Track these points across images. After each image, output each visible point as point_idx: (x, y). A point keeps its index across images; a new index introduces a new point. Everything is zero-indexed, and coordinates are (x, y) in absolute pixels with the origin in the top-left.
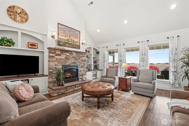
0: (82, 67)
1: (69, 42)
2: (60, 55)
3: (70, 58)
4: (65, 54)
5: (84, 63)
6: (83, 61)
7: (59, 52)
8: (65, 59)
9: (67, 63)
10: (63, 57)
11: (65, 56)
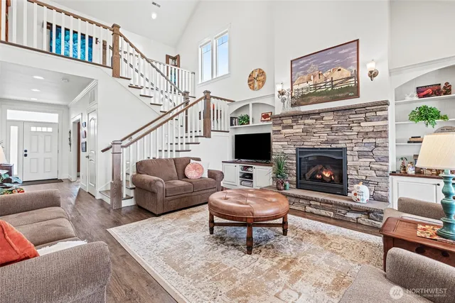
0: (361, 155)
1: (319, 90)
2: (291, 127)
3: (315, 130)
4: (302, 121)
5: (373, 140)
6: (367, 133)
7: (289, 121)
8: (303, 134)
9: (305, 143)
10: (297, 129)
11: (303, 126)
